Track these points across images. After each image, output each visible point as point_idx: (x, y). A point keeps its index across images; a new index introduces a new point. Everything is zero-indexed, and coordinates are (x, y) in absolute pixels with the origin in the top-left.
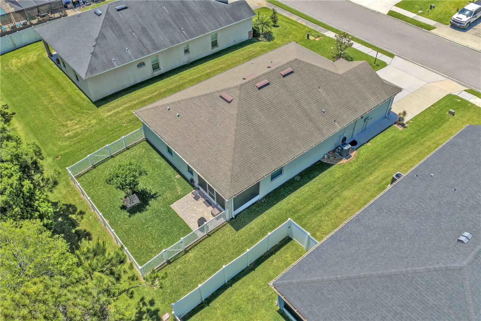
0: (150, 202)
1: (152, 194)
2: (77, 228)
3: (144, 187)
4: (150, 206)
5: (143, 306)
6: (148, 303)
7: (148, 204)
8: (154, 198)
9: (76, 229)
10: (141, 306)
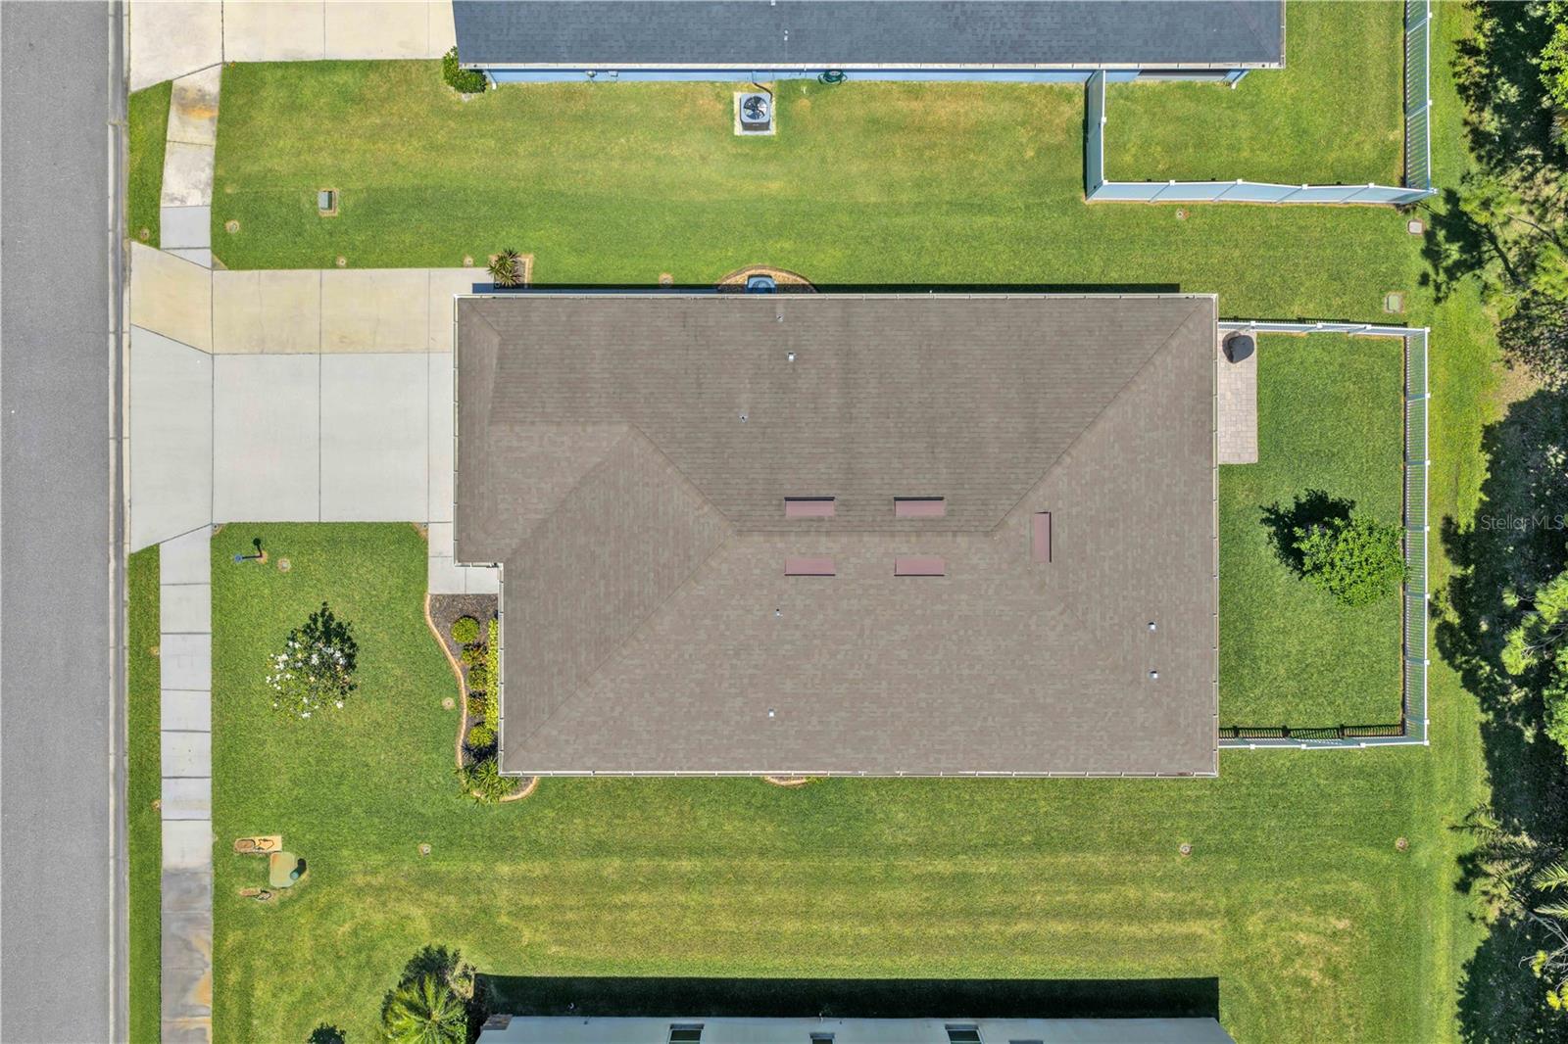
0: (1292, 507)
1: (1274, 528)
2: (1458, 571)
3: (1277, 561)
4: (1296, 498)
5: (1441, 284)
6: (1431, 283)
7: (1298, 505)
8: (1276, 513)
9: (1463, 572)
10: (1444, 287)
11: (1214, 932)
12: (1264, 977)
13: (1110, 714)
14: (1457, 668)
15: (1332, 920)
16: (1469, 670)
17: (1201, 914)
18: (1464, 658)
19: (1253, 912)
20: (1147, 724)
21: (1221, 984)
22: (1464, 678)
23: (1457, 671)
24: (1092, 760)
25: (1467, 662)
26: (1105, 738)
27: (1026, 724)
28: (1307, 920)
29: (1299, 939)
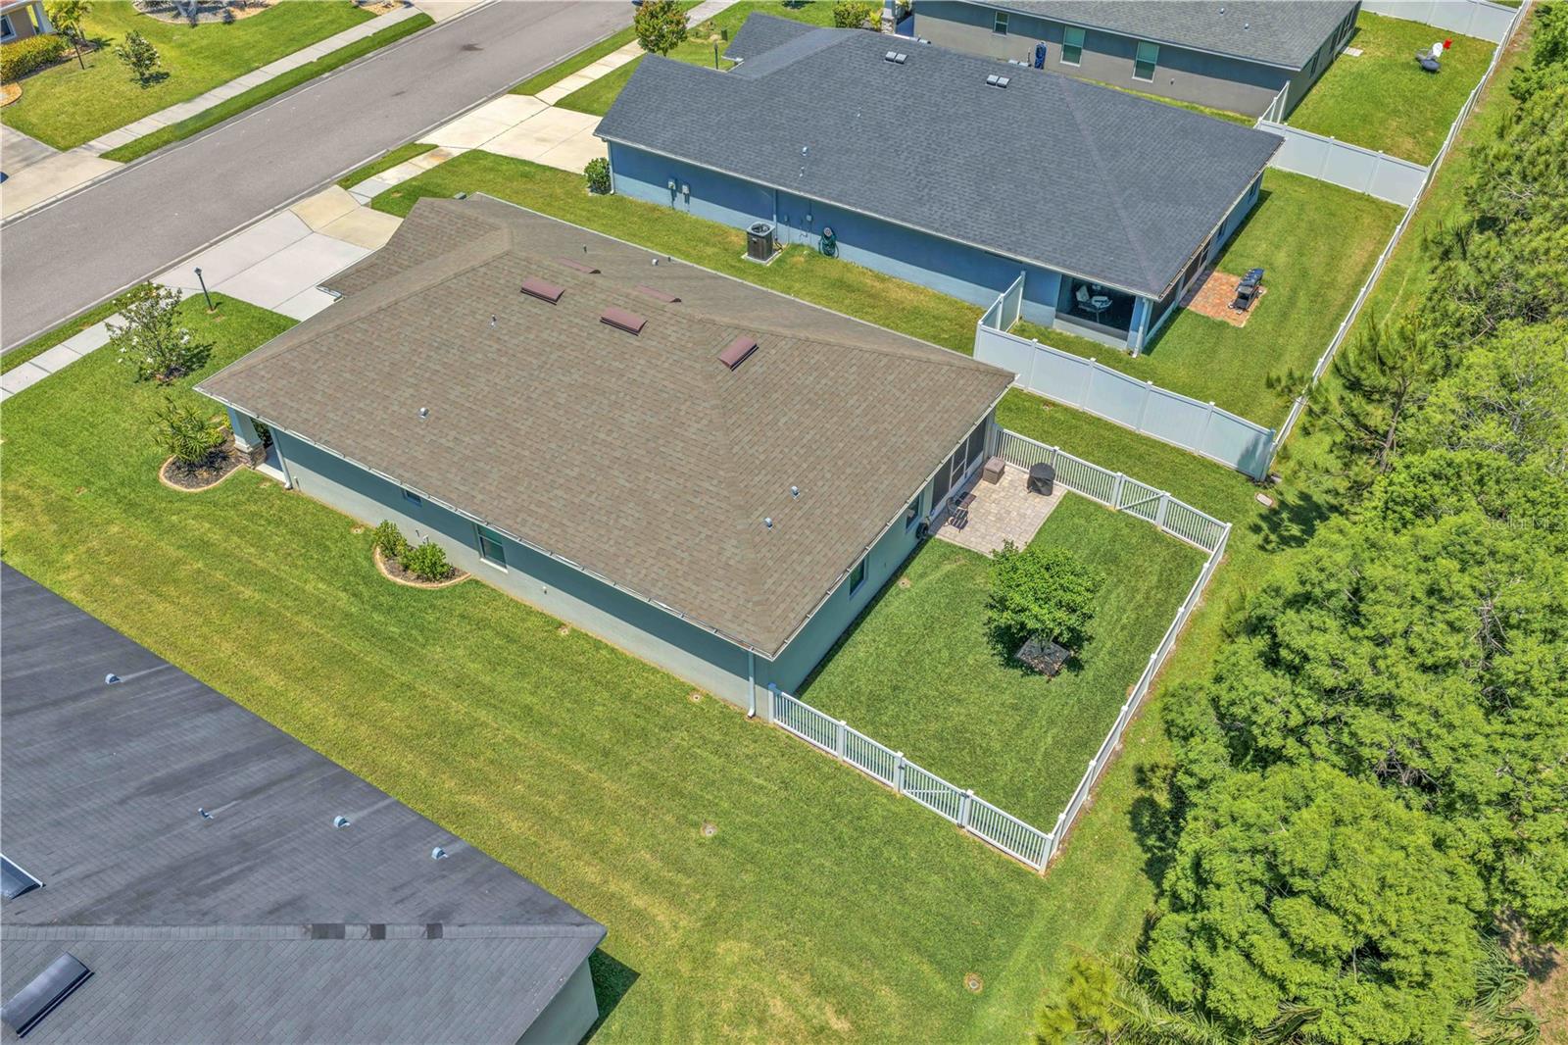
11: (676, 928)
12: (699, 1015)
13: (703, 536)
14: (1147, 849)
15: (829, 1011)
16: (1160, 860)
17: (676, 900)
18: (1158, 844)
19: (737, 938)
20: (732, 562)
21: (640, 985)
22: (1150, 863)
23: (1146, 852)
24: (660, 584)
25: (1161, 849)
26: (686, 562)
27: (622, 514)
28: (797, 989)
29: (771, 1003)
